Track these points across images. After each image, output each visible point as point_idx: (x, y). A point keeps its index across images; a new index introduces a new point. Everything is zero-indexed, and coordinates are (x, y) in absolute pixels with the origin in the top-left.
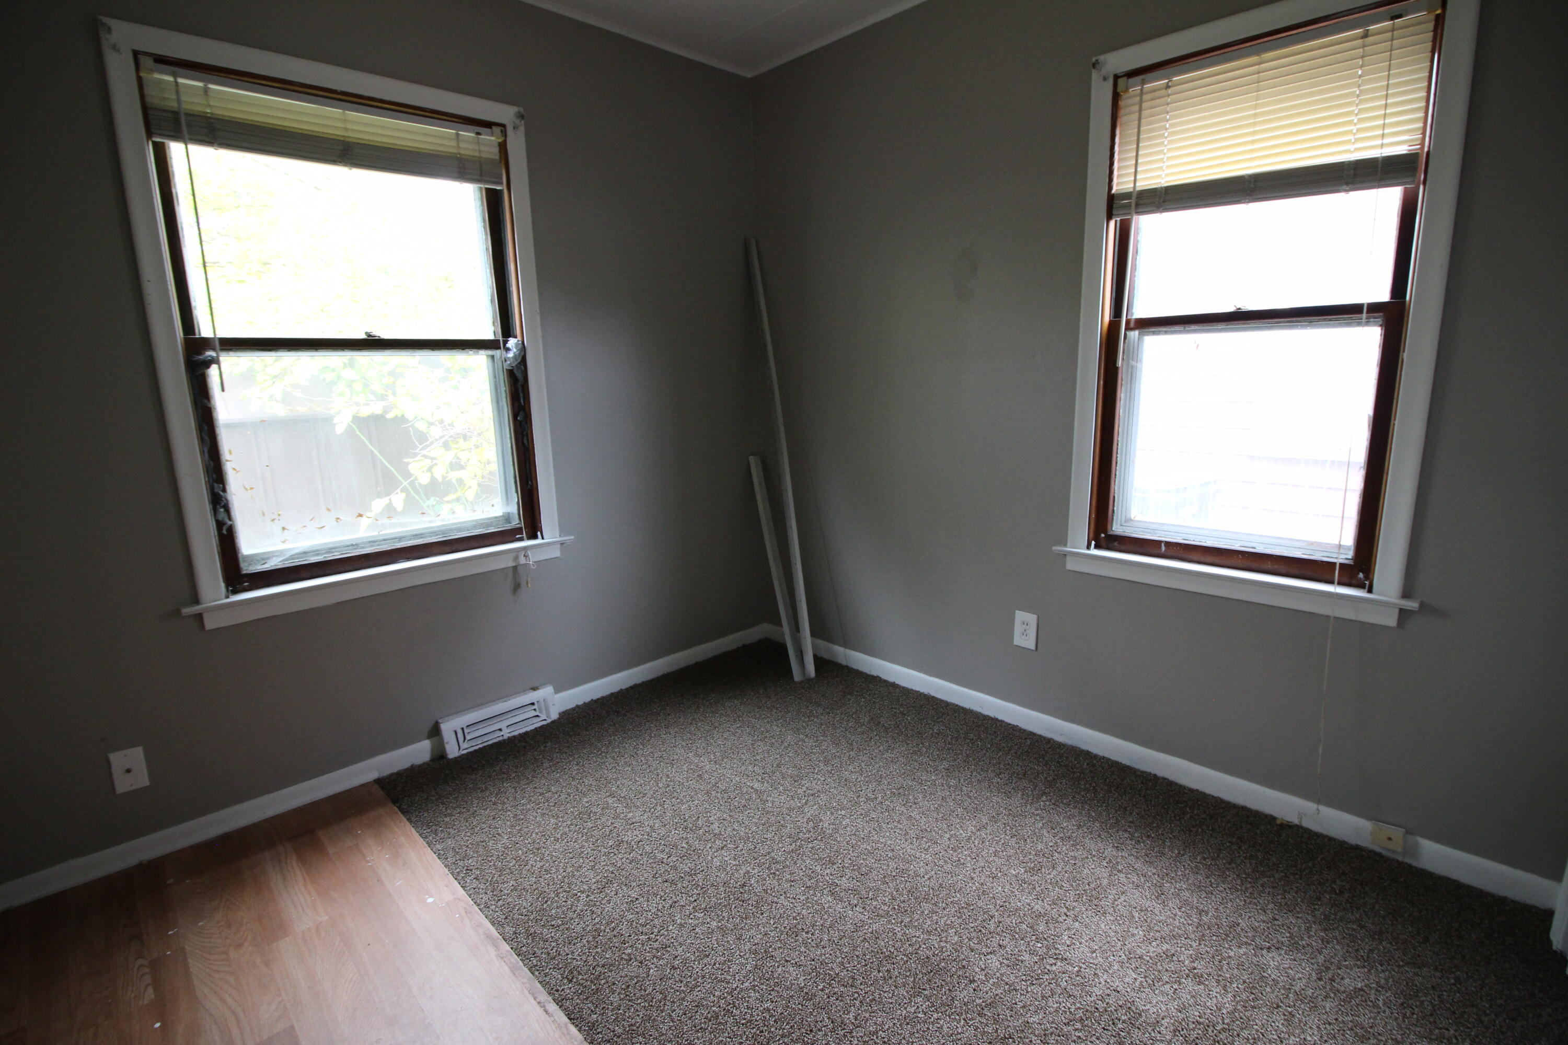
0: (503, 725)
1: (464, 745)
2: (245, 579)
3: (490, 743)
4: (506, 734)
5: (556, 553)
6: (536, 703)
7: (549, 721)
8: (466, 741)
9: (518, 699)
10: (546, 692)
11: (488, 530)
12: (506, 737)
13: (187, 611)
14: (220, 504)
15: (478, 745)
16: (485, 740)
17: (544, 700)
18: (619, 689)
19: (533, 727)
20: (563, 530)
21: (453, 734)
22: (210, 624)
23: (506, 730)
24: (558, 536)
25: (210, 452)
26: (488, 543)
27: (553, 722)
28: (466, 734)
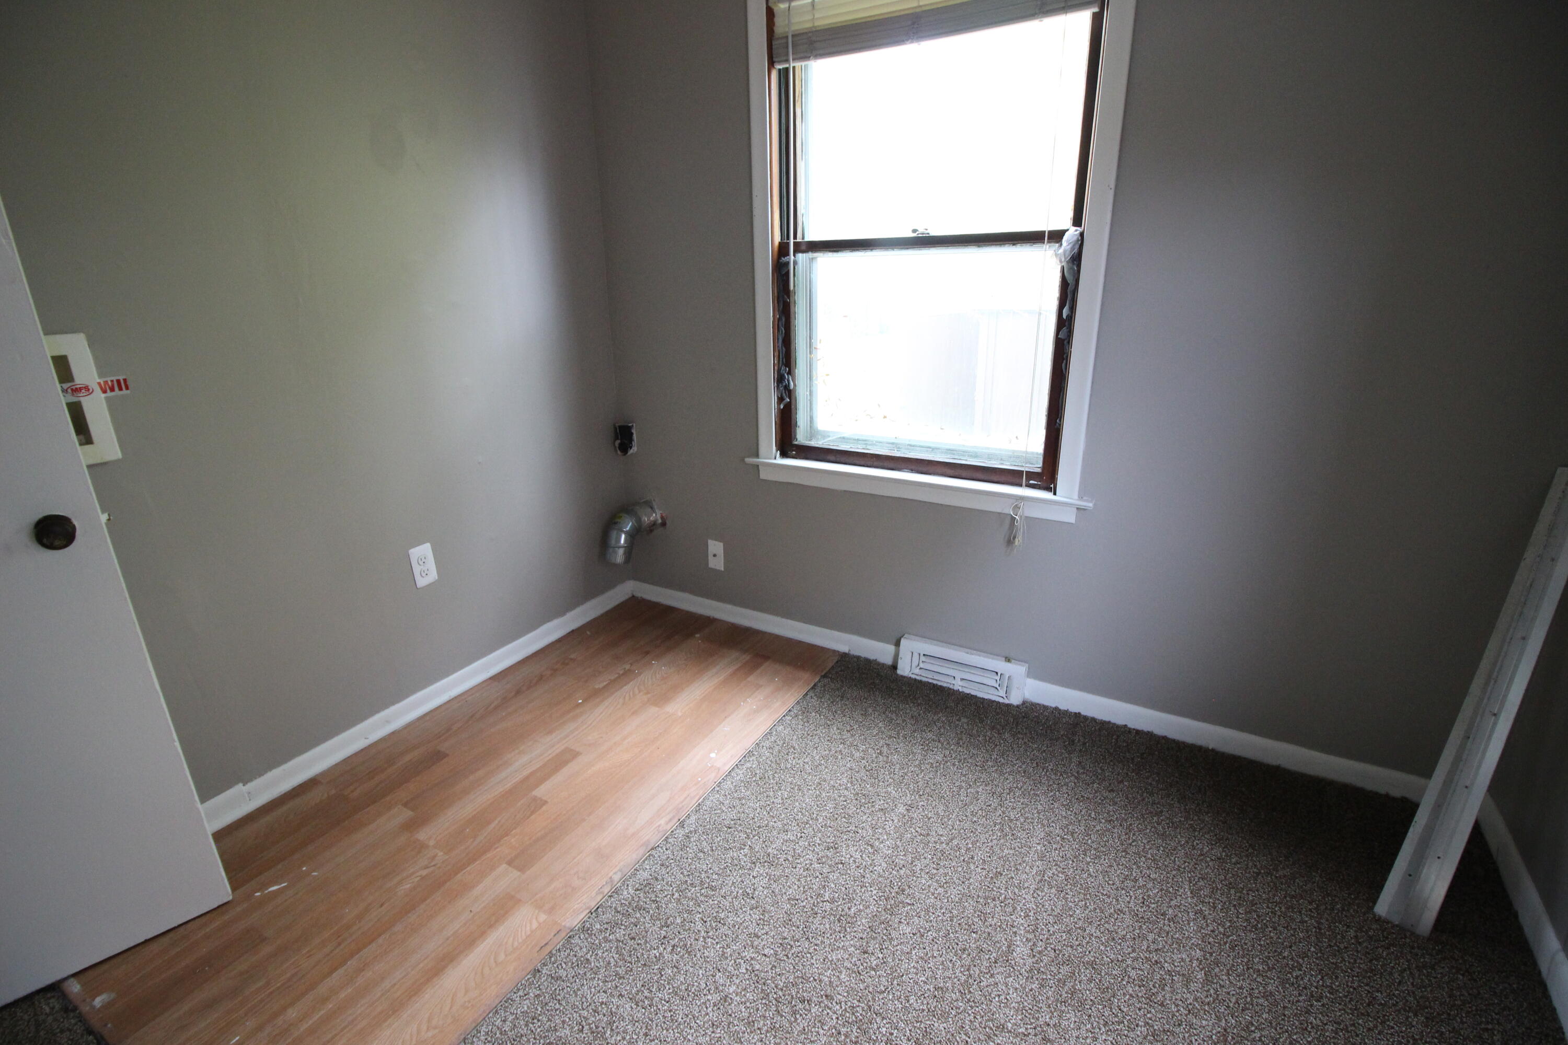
0: (959, 675)
1: (917, 671)
2: (794, 449)
3: (939, 684)
4: (958, 685)
5: (1070, 517)
6: (999, 674)
7: (1006, 701)
8: (919, 667)
9: (982, 658)
10: (1016, 670)
11: (1002, 464)
12: (956, 688)
13: (749, 460)
14: (782, 383)
15: (926, 677)
16: (935, 678)
17: (1009, 677)
18: (1124, 723)
19: (986, 696)
20: (1083, 493)
21: (911, 654)
22: (763, 476)
23: (957, 681)
24: (1076, 497)
25: (784, 341)
26: (995, 478)
27: (1008, 705)
28: (921, 662)
